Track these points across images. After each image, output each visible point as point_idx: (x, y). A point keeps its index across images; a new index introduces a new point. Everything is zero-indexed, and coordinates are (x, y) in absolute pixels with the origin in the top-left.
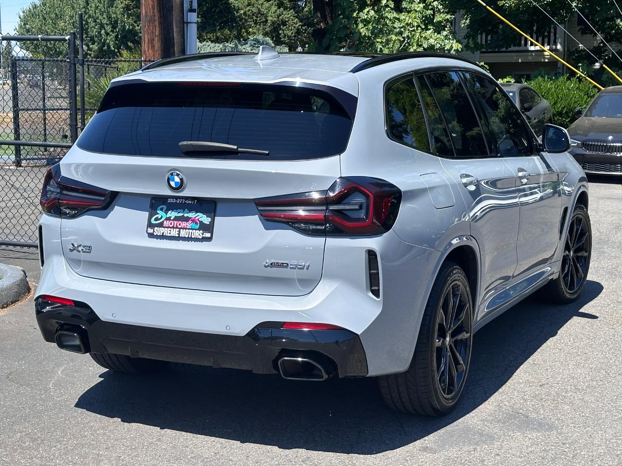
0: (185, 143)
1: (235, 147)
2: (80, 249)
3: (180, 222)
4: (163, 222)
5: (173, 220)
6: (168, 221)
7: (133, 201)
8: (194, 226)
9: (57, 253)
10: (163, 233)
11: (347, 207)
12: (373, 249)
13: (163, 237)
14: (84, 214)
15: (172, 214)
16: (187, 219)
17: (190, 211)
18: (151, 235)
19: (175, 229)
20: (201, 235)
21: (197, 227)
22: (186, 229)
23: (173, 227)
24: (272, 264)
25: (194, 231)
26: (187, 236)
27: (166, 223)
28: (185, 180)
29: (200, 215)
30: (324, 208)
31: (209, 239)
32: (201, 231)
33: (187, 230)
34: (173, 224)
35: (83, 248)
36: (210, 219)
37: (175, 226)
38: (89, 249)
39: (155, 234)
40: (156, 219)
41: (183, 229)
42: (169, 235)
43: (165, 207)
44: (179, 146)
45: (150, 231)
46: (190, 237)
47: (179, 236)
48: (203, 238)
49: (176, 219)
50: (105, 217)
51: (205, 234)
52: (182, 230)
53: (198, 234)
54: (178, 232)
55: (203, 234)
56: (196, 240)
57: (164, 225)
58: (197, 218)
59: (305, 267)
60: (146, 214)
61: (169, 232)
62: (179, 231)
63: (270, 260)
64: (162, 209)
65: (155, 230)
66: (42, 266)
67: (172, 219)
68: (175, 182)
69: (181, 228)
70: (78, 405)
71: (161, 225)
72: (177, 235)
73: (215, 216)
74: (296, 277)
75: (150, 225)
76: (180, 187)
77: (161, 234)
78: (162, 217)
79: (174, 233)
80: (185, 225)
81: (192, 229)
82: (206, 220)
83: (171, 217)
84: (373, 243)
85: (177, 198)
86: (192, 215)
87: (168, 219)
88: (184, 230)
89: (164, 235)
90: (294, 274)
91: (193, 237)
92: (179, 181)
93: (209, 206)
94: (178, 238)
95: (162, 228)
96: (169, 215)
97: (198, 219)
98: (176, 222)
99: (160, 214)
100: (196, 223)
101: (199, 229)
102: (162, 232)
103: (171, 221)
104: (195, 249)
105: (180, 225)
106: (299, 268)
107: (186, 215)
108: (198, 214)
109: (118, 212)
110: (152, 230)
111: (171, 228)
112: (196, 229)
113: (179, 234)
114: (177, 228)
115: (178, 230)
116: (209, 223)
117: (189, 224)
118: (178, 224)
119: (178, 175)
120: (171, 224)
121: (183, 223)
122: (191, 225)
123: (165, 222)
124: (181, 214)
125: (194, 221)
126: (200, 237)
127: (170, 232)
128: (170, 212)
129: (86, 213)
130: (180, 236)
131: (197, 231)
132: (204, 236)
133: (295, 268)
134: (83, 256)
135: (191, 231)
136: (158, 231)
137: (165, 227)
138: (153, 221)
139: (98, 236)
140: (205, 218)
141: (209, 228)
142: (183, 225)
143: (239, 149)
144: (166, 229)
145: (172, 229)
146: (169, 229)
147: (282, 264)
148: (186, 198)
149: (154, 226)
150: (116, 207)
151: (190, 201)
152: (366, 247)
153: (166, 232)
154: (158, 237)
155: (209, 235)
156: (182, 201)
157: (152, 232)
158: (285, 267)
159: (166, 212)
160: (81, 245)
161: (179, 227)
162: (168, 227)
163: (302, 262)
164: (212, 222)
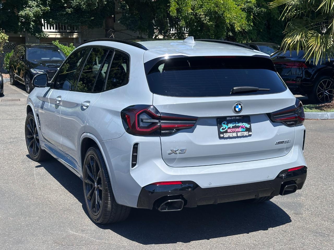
1: (257, 88)
2: (177, 152)
3: (235, 129)
4: (227, 130)
5: (232, 128)
7: (206, 121)
9: (156, 157)
10: (229, 136)
13: (229, 138)
15: (231, 125)
16: (238, 127)
18: (220, 138)
19: (234, 133)
20: (248, 134)
22: (240, 132)
23: (233, 132)
24: (278, 143)
25: (244, 132)
26: (241, 136)
27: (229, 131)
28: (243, 107)
29: (245, 124)
31: (250, 135)
32: (247, 132)
33: (241, 132)
34: (232, 130)
37: (234, 131)
38: (184, 151)
39: (225, 137)
40: (223, 129)
41: (239, 132)
42: (232, 136)
43: (226, 122)
45: (222, 135)
49: (233, 127)
50: (192, 132)
51: (249, 133)
52: (238, 133)
53: (246, 133)
54: (236, 134)
56: (246, 136)
57: (228, 132)
58: (243, 126)
60: (216, 128)
61: (232, 135)
62: (237, 134)
64: (224, 124)
65: (224, 135)
67: (231, 128)
68: (238, 108)
69: (236, 132)
71: (226, 132)
72: (236, 136)
73: (251, 124)
75: (220, 133)
77: (228, 137)
79: (235, 135)
80: (238, 130)
81: (243, 132)
82: (248, 126)
86: (240, 124)
87: (229, 128)
90: (285, 146)
91: (244, 135)
93: (247, 119)
94: (238, 137)
95: (228, 133)
97: (244, 126)
98: (233, 129)
99: (224, 126)
100: (244, 128)
101: (246, 131)
103: (231, 129)
106: (287, 143)
107: (237, 125)
108: (243, 123)
110: (223, 135)
111: (232, 132)
112: (245, 131)
113: (237, 135)
115: (236, 133)
116: (249, 127)
117: (240, 129)
120: (231, 130)
122: (241, 129)
123: (228, 130)
124: (234, 125)
125: (242, 127)
126: (248, 135)
128: (229, 124)
130: (238, 136)
131: (246, 132)
132: (249, 134)
135: (242, 132)
136: (226, 135)
137: (229, 133)
139: (191, 143)
141: (249, 130)
143: (259, 89)
144: (230, 133)
145: (233, 133)
146: (232, 133)
147: (282, 142)
148: (236, 116)
149: (223, 133)
150: (197, 126)
151: (238, 118)
152: (304, 129)
153: (231, 135)
154: (226, 138)
155: (250, 133)
156: (234, 118)
157: (223, 136)
158: (283, 143)
159: (227, 125)
160: (178, 150)
161: (235, 131)
162: (231, 132)
163: (289, 140)
164: (250, 127)
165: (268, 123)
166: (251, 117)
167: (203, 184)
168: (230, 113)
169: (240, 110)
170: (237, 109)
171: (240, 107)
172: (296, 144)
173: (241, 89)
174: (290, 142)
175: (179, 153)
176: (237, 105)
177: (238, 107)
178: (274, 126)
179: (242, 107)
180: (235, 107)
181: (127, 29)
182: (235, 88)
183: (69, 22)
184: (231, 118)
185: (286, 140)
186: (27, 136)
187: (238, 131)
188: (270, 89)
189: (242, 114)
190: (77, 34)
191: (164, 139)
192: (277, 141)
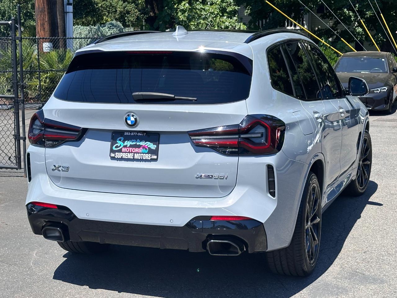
0: (137, 93)
1: (173, 96)
2: (60, 169)
3: (134, 149)
4: (121, 149)
5: (129, 147)
6: (125, 148)
7: (99, 134)
8: (144, 151)
9: (42, 172)
10: (122, 156)
11: (253, 136)
12: (270, 164)
13: (122, 159)
14: (62, 145)
15: (128, 143)
16: (139, 146)
17: (141, 141)
18: (113, 158)
19: (130, 154)
20: (150, 157)
21: (147, 152)
23: (129, 152)
24: (201, 176)
25: (145, 154)
26: (139, 158)
27: (123, 150)
28: (138, 119)
29: (149, 143)
30: (237, 136)
31: (156, 160)
32: (150, 155)
33: (140, 154)
35: (62, 168)
36: (155, 146)
37: (131, 151)
38: (67, 169)
39: (116, 157)
40: (117, 147)
41: (137, 153)
42: (126, 158)
43: (122, 138)
44: (133, 96)
45: (113, 155)
46: (142, 158)
47: (134, 158)
48: (151, 159)
49: (131, 146)
50: (78, 146)
51: (152, 156)
52: (135, 154)
53: (148, 156)
54: (133, 156)
55: (151, 156)
56: (146, 160)
57: (123, 151)
58: (146, 145)
59: (225, 178)
60: (109, 144)
61: (126, 156)
62: (134, 155)
63: (200, 173)
64: (120, 140)
65: (116, 155)
66: (30, 181)
67: (128, 146)
68: (131, 121)
69: (135, 153)
70: (55, 278)
71: (120, 151)
72: (133, 158)
73: (159, 144)
74: (218, 185)
75: (112, 151)
76: (135, 124)
77: (121, 157)
78: (121, 145)
79: (130, 156)
81: (144, 153)
82: (153, 146)
83: (127, 145)
84: (270, 160)
85: (131, 132)
86: (142, 143)
87: (125, 147)
88: (137, 154)
89: (123, 158)
90: (217, 182)
91: (144, 159)
92: (134, 120)
93: (154, 137)
94: (134, 160)
95: (121, 153)
96: (125, 144)
98: (131, 149)
99: (119, 143)
100: (146, 149)
101: (148, 153)
102: (121, 156)
103: (128, 148)
104: (145, 167)
105: (134, 150)
106: (220, 179)
107: (138, 144)
108: (147, 143)
109: (88, 143)
110: (114, 154)
111: (127, 153)
112: (146, 153)
113: (134, 157)
114: (132, 152)
115: (133, 154)
116: (155, 149)
117: (141, 150)
118: (133, 150)
119: (133, 116)
120: (128, 150)
121: (137, 149)
122: (142, 150)
123: (123, 149)
124: (134, 143)
125: (144, 147)
126: (149, 159)
128: (126, 142)
129: (64, 144)
131: (147, 154)
132: (152, 158)
133: (217, 179)
134: (62, 174)
135: (142, 154)
136: (118, 155)
138: (114, 148)
139: (73, 159)
140: (152, 145)
141: (155, 152)
142: (136, 150)
143: (175, 97)
144: (124, 153)
145: (129, 154)
146: (127, 154)
147: (208, 176)
149: (115, 152)
150: (86, 139)
151: (141, 134)
152: (266, 163)
153: (124, 155)
154: (118, 159)
155: (155, 157)
156: (135, 134)
157: (114, 156)
158: (211, 178)
159: (124, 142)
160: (61, 166)
161: (133, 152)
162: (126, 152)
164: (157, 148)
165: (187, 147)
166: (162, 135)
170: (129, 122)
171: (132, 119)
173: (142, 95)
174: (226, 179)
176: (128, 115)
177: (130, 119)
178: (197, 151)
179: (136, 119)
180: (126, 119)
185: (218, 174)
187: (137, 151)
188: (196, 99)
191: (48, 151)
192: (198, 174)
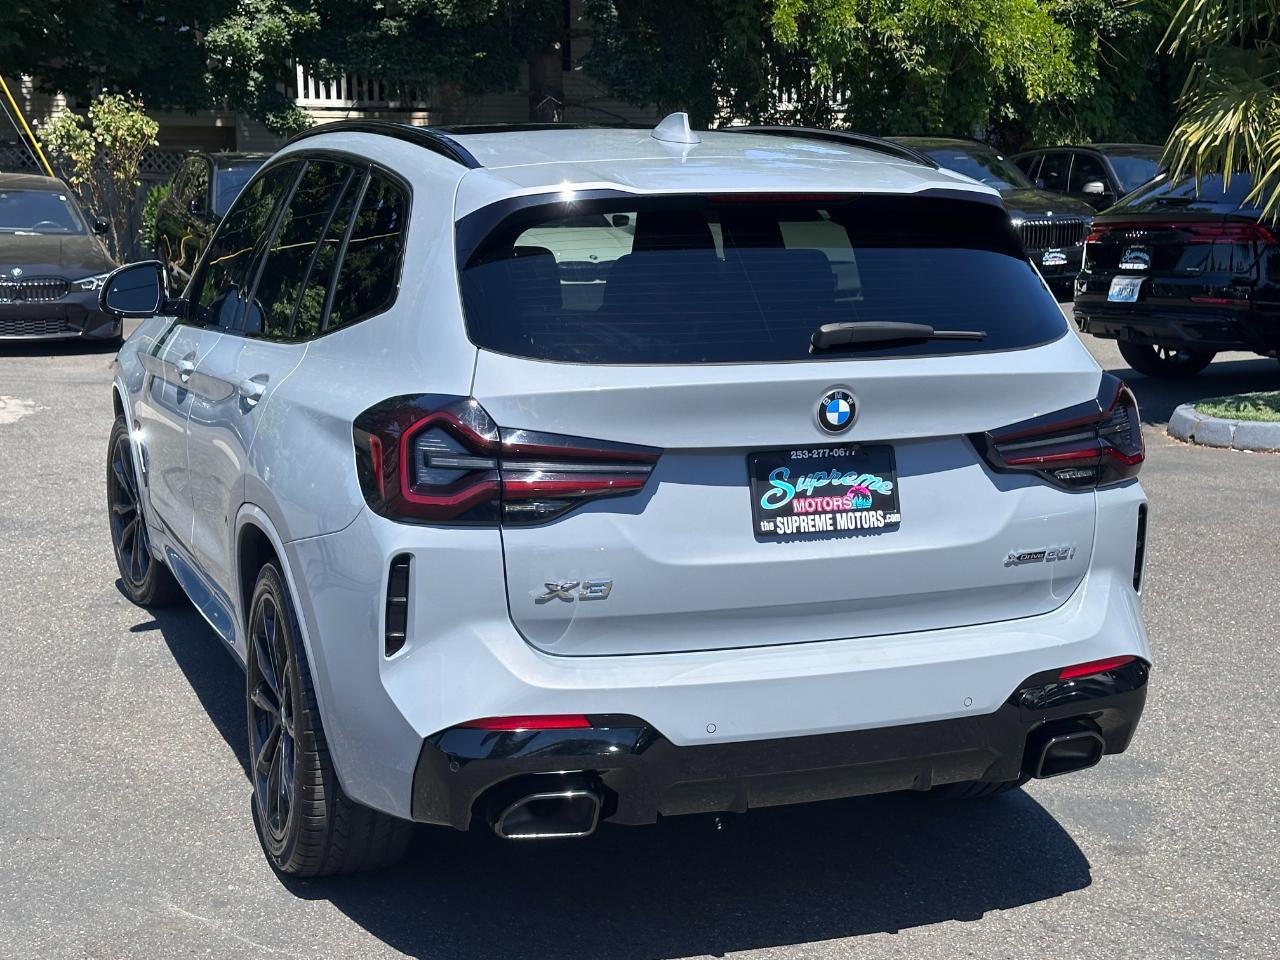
0: (835, 326)
1: (927, 328)
2: (573, 593)
3: (827, 499)
4: (790, 504)
5: (812, 496)
6: (802, 501)
8: (859, 502)
10: (798, 528)
12: (1143, 503)
13: (800, 536)
15: (807, 484)
16: (842, 491)
17: (844, 472)
18: (762, 536)
19: (823, 516)
20: (882, 519)
21: (869, 503)
22: (847, 511)
23: (816, 512)
24: (1019, 558)
25: (865, 513)
26: (852, 527)
27: (797, 506)
28: (858, 406)
29: (869, 477)
31: (892, 527)
32: (880, 512)
33: (850, 514)
34: (814, 504)
35: (584, 592)
36: (890, 485)
37: (820, 509)
38: (604, 591)
39: (780, 532)
40: (773, 499)
41: (841, 512)
42: (813, 529)
43: (787, 471)
44: (823, 335)
45: (766, 526)
46: (859, 526)
47: (836, 529)
48: (885, 526)
49: (818, 492)
50: (638, 511)
51: (888, 516)
52: (838, 516)
53: (874, 519)
54: (831, 522)
55: (884, 517)
56: (874, 531)
57: (795, 511)
58: (864, 485)
59: (1069, 555)
60: (744, 493)
61: (811, 523)
62: (834, 519)
63: (1016, 550)
64: (779, 477)
65: (778, 524)
67: (809, 493)
68: (837, 411)
69: (833, 512)
71: (788, 511)
72: (831, 528)
73: (897, 477)
74: (1051, 577)
75: (759, 515)
77: (795, 531)
78: (785, 492)
79: (823, 523)
80: (840, 503)
81: (861, 510)
82: (883, 486)
83: (805, 491)
85: (810, 447)
86: (850, 480)
87: (801, 495)
88: (844, 515)
89: (802, 530)
90: (1051, 571)
91: (866, 526)
92: (847, 409)
93: (880, 457)
94: (837, 533)
95: (795, 518)
97: (867, 487)
98: (819, 500)
99: (779, 486)
100: (865, 497)
101: (874, 508)
102: (796, 525)
103: (809, 500)
105: (828, 504)
106: (1060, 559)
107: (835, 482)
108: (863, 477)
109: (669, 496)
110: (772, 524)
111: (813, 513)
112: (868, 510)
113: (834, 524)
114: (825, 512)
115: (830, 516)
116: (890, 493)
117: (850, 501)
118: (825, 505)
119: (846, 398)
120: (810, 505)
121: (835, 498)
122: (854, 501)
123: (795, 502)
124: (825, 482)
125: (858, 492)
126: (881, 525)
127: (813, 523)
128: (801, 480)
129: (583, 508)
130: (839, 528)
131: (872, 513)
132: (888, 521)
133: (1054, 559)
135: (858, 514)
136: (786, 525)
137: (798, 515)
138: (765, 504)
140: (881, 483)
141: (888, 503)
142: (835, 503)
143: (934, 332)
144: (802, 517)
145: (817, 516)
146: (811, 517)
147: (1036, 554)
148: (831, 446)
149: (771, 515)
150: (661, 484)
151: (841, 452)
152: (1137, 501)
153: (806, 524)
154: (787, 538)
155: (894, 518)
156: (824, 453)
157: (772, 529)
158: (1040, 560)
159: (793, 480)
160: (578, 584)
161: (828, 509)
162: (807, 514)
163: (1065, 545)
164: (895, 490)
165: (974, 476)
166: (898, 451)
167: (682, 729)
168: (802, 433)
169: (847, 422)
170: (833, 418)
171: (844, 406)
172: (1100, 565)
173: (853, 331)
174: (1072, 556)
175: (583, 599)
176: (832, 397)
177: (836, 409)
178: (1003, 488)
179: (852, 406)
180: (823, 410)
181: (612, 96)
182: (825, 329)
183: (389, 68)
184: (810, 451)
185: (1053, 547)
186: (115, 508)
187: (838, 506)
188: (985, 334)
189: (854, 435)
190: (425, 114)
191: (516, 537)
192: (1012, 552)
